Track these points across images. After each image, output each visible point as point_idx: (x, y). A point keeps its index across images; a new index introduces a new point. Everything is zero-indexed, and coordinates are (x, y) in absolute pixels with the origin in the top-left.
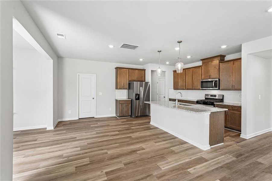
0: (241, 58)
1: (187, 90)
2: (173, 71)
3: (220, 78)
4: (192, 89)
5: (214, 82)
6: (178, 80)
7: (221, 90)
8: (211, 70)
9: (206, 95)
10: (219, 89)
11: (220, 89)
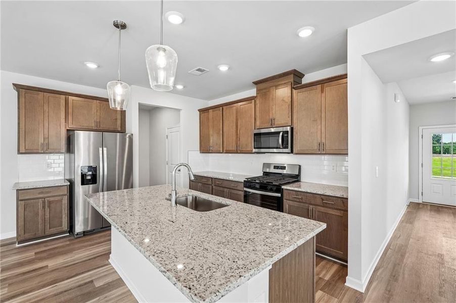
0: (346, 75)
1: (226, 153)
2: (198, 110)
3: (295, 126)
4: (237, 153)
5: (281, 134)
6: (209, 132)
7: (296, 154)
8: (274, 107)
9: (266, 165)
10: (292, 152)
11: (294, 151)
